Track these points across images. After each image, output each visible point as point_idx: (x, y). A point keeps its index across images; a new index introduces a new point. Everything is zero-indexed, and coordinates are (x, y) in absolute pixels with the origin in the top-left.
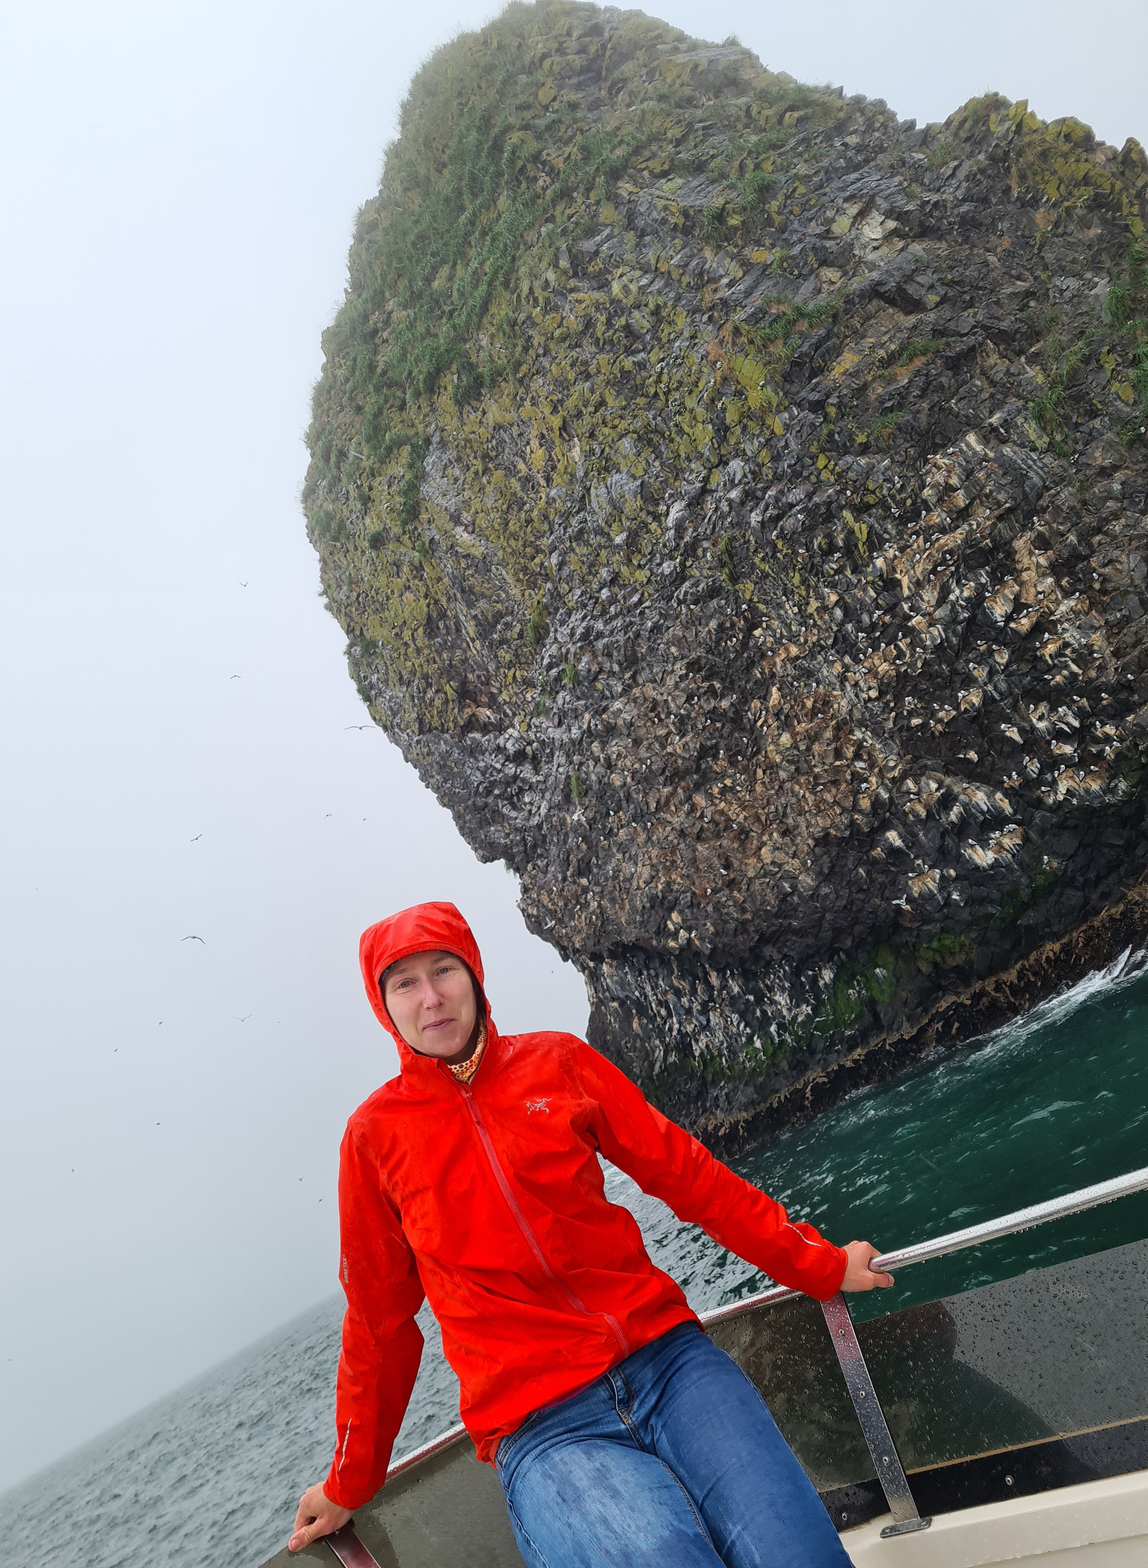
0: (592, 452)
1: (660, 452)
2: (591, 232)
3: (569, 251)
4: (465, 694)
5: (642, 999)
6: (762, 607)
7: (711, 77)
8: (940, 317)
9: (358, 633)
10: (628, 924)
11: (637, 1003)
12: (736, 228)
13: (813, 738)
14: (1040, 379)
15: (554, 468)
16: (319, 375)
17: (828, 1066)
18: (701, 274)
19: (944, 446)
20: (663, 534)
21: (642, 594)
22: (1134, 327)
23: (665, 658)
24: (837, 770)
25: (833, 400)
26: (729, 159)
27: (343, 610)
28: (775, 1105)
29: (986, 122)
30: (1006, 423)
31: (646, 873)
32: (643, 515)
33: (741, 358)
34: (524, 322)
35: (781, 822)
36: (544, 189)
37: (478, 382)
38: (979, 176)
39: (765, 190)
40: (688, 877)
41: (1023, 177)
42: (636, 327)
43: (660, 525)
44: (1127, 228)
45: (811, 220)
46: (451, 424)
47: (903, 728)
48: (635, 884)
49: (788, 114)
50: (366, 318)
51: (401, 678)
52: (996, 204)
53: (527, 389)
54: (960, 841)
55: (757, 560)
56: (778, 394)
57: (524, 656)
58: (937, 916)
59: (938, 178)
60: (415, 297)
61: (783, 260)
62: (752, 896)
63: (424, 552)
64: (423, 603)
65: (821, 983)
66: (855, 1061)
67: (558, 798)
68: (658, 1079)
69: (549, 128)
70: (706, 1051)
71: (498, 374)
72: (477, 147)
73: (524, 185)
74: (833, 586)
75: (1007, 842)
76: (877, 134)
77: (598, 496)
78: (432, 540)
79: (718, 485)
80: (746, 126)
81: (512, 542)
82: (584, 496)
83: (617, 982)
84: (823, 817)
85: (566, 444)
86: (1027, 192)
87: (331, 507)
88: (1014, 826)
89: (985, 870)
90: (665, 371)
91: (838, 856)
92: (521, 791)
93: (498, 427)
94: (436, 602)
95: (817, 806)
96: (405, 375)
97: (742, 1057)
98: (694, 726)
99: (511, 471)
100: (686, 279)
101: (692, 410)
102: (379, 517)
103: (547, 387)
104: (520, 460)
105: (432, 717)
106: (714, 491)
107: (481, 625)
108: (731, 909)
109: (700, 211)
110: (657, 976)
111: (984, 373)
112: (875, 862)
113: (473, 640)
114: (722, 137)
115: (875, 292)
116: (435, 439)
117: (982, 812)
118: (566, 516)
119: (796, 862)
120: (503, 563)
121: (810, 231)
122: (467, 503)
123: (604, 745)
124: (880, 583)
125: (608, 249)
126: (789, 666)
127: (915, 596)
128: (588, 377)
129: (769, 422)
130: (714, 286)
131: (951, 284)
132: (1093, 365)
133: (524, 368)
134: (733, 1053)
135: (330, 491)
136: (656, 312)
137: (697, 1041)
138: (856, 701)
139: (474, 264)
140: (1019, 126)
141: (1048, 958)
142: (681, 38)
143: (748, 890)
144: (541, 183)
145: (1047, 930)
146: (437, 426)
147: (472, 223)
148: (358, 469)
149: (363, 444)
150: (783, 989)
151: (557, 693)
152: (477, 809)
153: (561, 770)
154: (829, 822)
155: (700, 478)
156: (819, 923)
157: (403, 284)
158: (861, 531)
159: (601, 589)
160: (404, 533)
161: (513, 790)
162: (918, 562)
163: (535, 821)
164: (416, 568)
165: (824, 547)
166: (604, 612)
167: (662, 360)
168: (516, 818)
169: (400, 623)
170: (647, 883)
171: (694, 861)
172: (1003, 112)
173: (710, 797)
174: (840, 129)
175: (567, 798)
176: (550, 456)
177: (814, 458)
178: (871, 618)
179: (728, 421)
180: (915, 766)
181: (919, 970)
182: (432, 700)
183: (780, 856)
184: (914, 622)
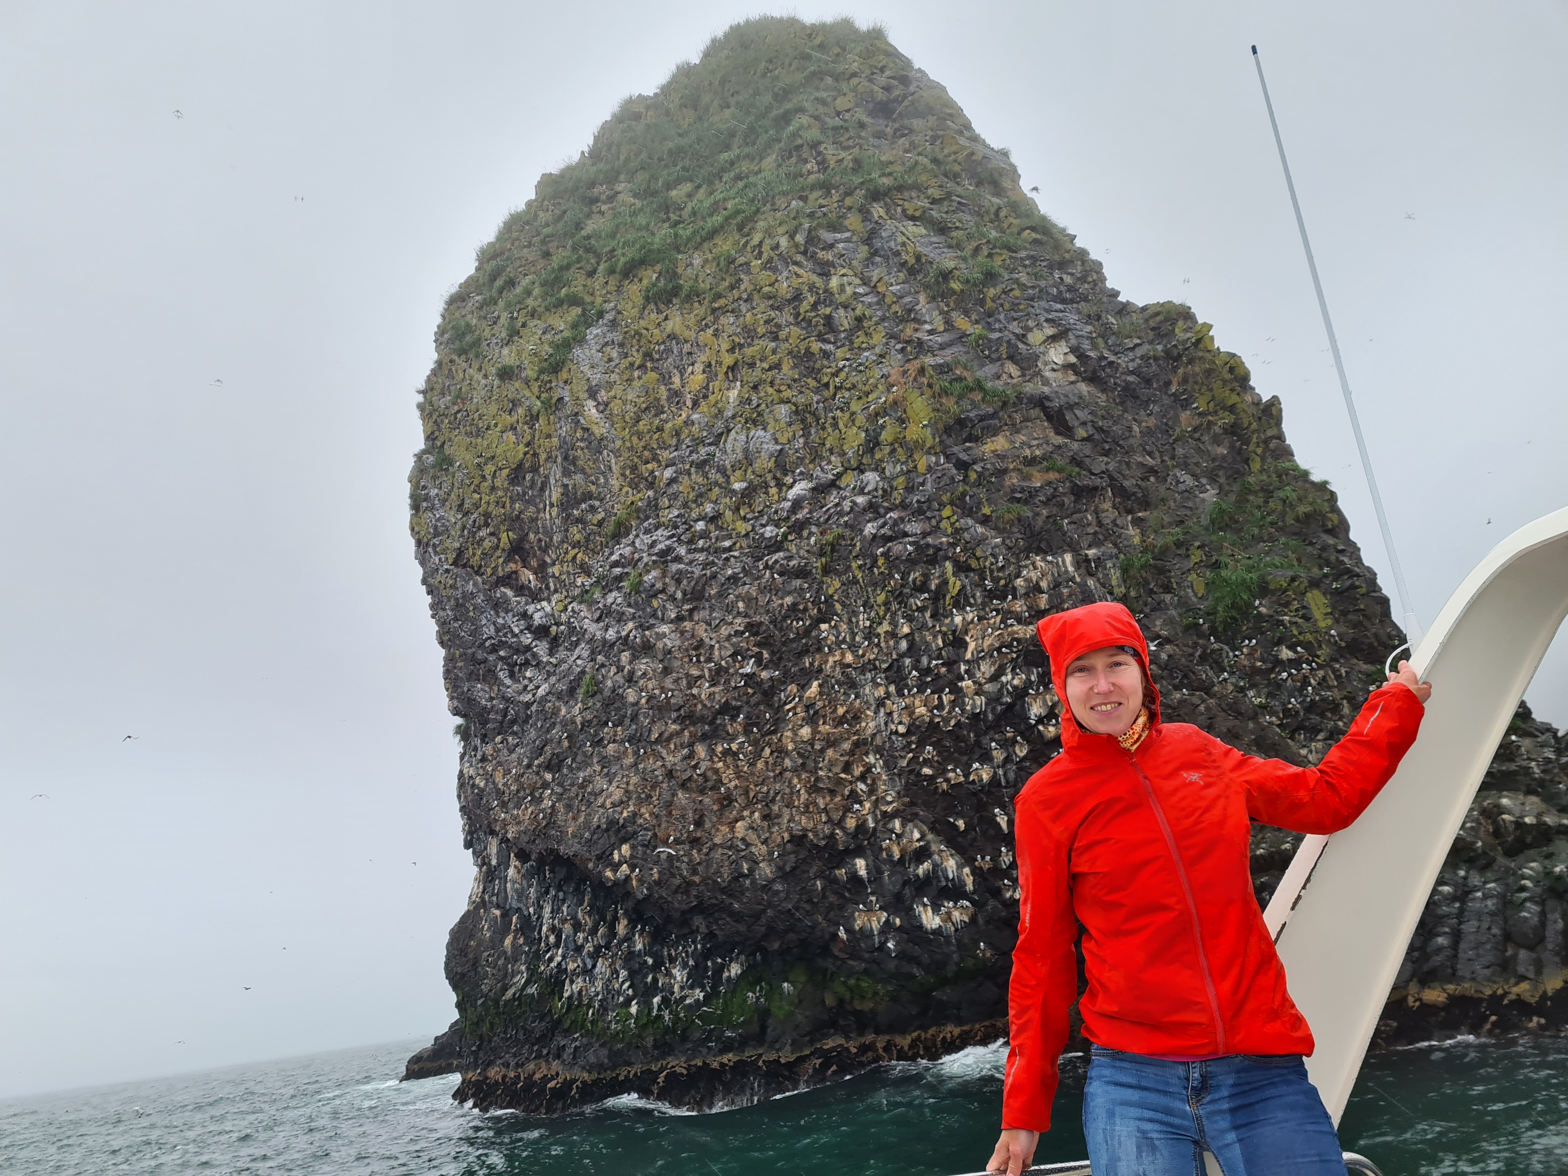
0: (749, 401)
1: (809, 432)
2: (834, 227)
3: (810, 231)
4: (518, 550)
5: (534, 918)
6: (838, 607)
7: (979, 170)
8: (1081, 450)
9: (439, 444)
10: (574, 836)
11: (526, 920)
12: (954, 292)
13: (831, 742)
14: (1137, 540)
15: (705, 397)
16: (521, 207)
17: (695, 1057)
18: (910, 311)
19: (1046, 553)
20: (779, 502)
21: (735, 544)
22: (1224, 539)
23: (729, 609)
24: (840, 782)
25: (978, 468)
26: (970, 237)
27: (435, 417)
28: (621, 1078)
29: (1173, 324)
30: (1098, 560)
31: (617, 795)
32: (769, 477)
33: (917, 393)
34: (741, 265)
35: (767, 805)
36: (810, 173)
37: (675, 292)
38: (1151, 361)
39: (990, 277)
40: (657, 817)
41: (1185, 381)
42: (836, 322)
43: (779, 493)
44: (1247, 461)
45: (1015, 320)
46: (630, 311)
47: (913, 771)
48: (600, 801)
49: (1028, 231)
50: (592, 185)
51: (461, 505)
52: (1155, 389)
53: (717, 319)
54: (916, 896)
55: (854, 565)
56: (934, 439)
57: (594, 543)
58: (867, 955)
59: (1119, 345)
60: (647, 193)
61: (980, 337)
62: (708, 863)
63: (547, 404)
64: (522, 448)
65: (725, 975)
66: (722, 1065)
67: (562, 687)
68: (505, 1006)
69: (835, 129)
70: (576, 996)
71: (694, 295)
72: (766, 108)
73: (794, 160)
74: (910, 619)
75: (956, 915)
76: (1086, 286)
77: (736, 441)
78: (561, 399)
79: (848, 485)
80: (991, 221)
81: (635, 439)
82: (722, 433)
83: (516, 891)
84: (809, 818)
85: (727, 382)
86: (1183, 393)
87: (474, 321)
88: (968, 903)
89: (926, 932)
90: (846, 369)
91: (804, 860)
92: (526, 664)
93: (672, 336)
94: (535, 455)
95: (807, 806)
96: (607, 249)
97: (611, 1015)
98: (727, 682)
99: (665, 379)
100: (895, 308)
101: (853, 414)
102: (519, 353)
103: (734, 327)
104: (678, 375)
105: (474, 554)
106: (841, 489)
107: (567, 496)
108: (684, 866)
109: (931, 263)
110: (564, 901)
111: (1096, 512)
112: (835, 881)
113: (552, 505)
114: (969, 218)
115: (1041, 402)
116: (609, 317)
117: (947, 878)
118: (699, 442)
119: (764, 848)
120: (617, 453)
121: (1011, 327)
122: (610, 385)
123: (634, 658)
124: (951, 637)
125: (844, 249)
126: (838, 669)
127: (975, 662)
128: (776, 338)
129: (916, 456)
130: (917, 326)
131: (1100, 430)
132: (1182, 551)
133: (722, 302)
134: (604, 1008)
135: (481, 308)
136: (859, 319)
137: (572, 982)
138: (883, 728)
139: (718, 196)
140: (1199, 341)
141: (944, 1038)
142: (968, 126)
143: (707, 854)
144: (809, 166)
145: (955, 1011)
146: (616, 306)
147: (732, 163)
148: (520, 303)
149: (537, 284)
150: (685, 965)
151: (611, 591)
152: (474, 661)
153: (579, 662)
154: (811, 825)
155: (835, 472)
156: (757, 916)
157: (640, 177)
158: (955, 585)
159: (698, 520)
160: (537, 380)
161: (519, 659)
162: (989, 636)
163: (527, 697)
164: (532, 415)
165: (918, 583)
166: (691, 541)
167: (847, 360)
168: (508, 687)
169: (488, 455)
170: (614, 805)
171: (669, 805)
172: (1189, 324)
173: (712, 752)
174: (1062, 265)
175: (572, 691)
176: (708, 385)
177: (942, 505)
178: (930, 663)
179: (882, 437)
180: (908, 810)
181: (823, 1002)
182: (482, 539)
183: (752, 837)
184: (963, 684)
